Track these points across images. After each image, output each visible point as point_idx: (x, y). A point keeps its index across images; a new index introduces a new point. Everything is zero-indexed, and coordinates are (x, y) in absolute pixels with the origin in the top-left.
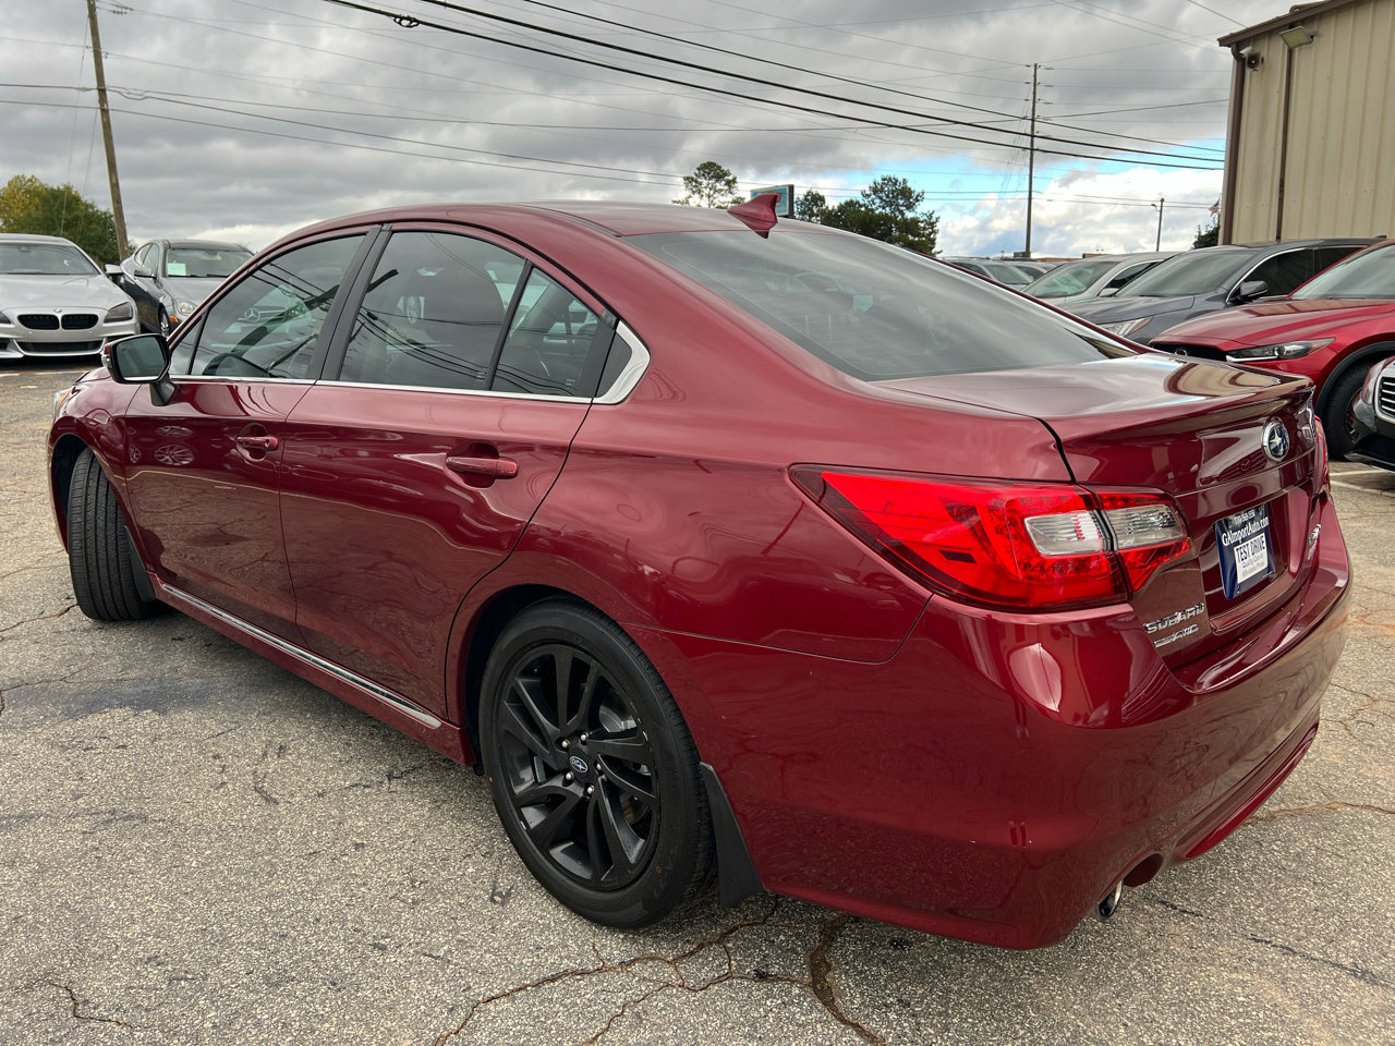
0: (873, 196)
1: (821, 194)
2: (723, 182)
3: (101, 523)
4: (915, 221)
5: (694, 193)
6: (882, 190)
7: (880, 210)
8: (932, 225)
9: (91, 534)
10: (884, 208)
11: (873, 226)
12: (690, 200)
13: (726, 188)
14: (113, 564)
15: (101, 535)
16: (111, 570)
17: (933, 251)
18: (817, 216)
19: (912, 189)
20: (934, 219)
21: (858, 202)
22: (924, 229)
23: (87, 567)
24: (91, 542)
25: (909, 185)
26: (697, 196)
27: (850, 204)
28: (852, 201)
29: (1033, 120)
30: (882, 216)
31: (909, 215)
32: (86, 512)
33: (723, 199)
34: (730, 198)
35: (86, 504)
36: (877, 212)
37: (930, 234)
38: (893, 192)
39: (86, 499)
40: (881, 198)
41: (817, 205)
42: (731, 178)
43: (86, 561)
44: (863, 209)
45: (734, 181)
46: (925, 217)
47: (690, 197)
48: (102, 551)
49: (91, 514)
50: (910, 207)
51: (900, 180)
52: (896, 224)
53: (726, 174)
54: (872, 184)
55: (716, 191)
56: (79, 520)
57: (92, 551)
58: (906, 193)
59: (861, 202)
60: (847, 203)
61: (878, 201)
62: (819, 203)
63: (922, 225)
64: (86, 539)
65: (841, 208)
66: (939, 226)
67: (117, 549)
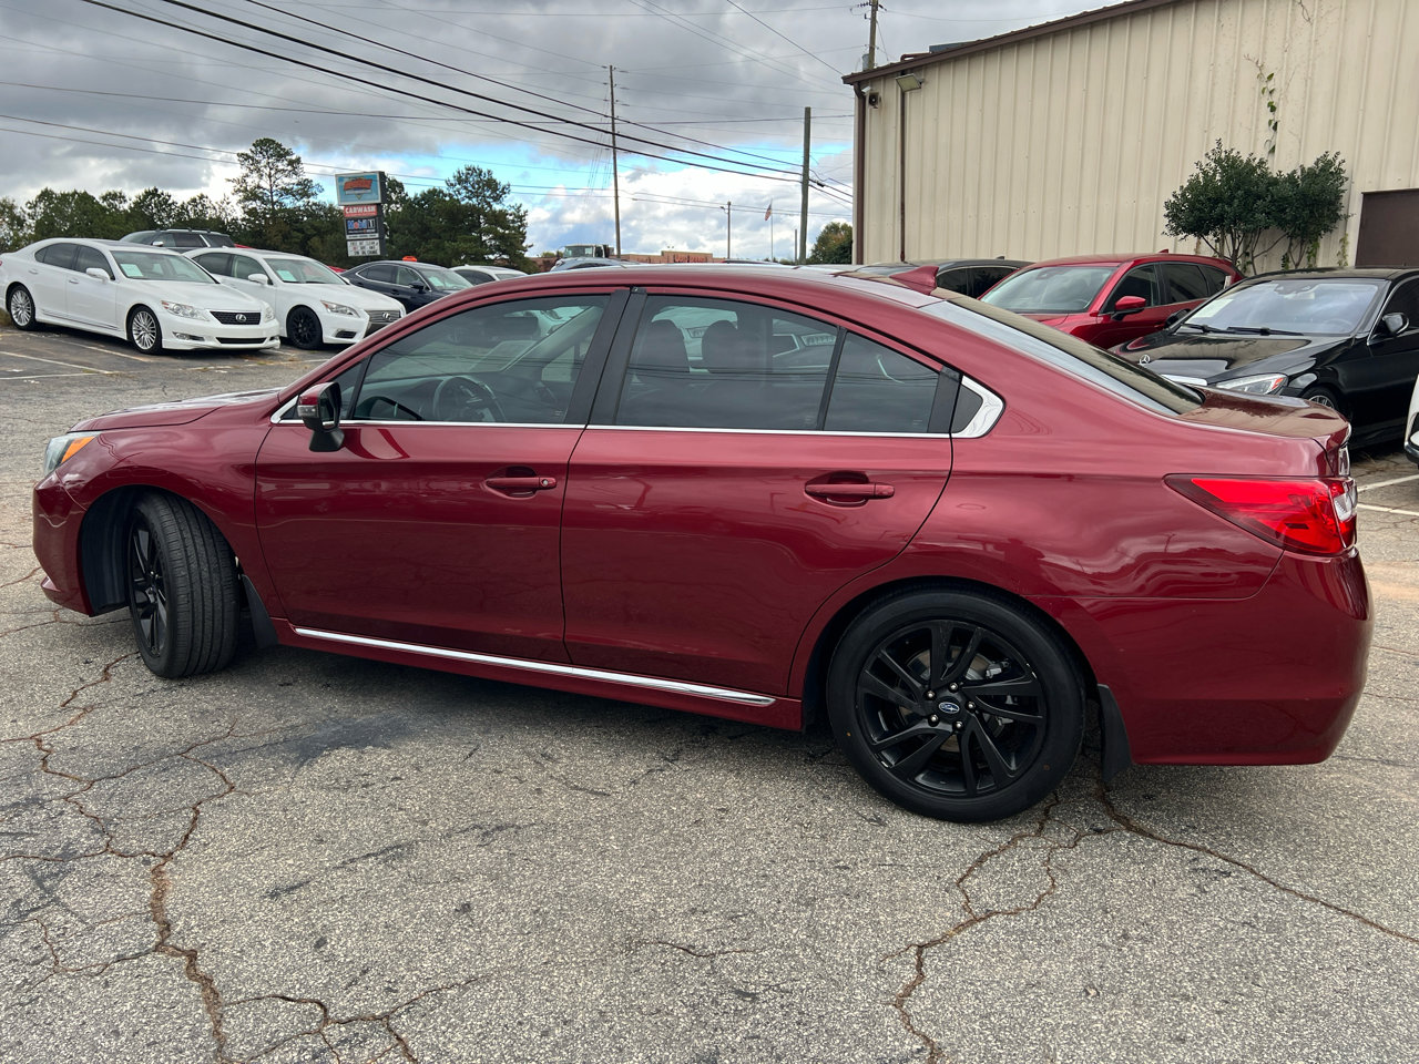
0: (458, 186)
1: (399, 180)
2: (286, 162)
3: (205, 575)
4: (503, 214)
5: (251, 171)
6: (466, 181)
7: (467, 200)
8: (521, 218)
9: (197, 587)
10: (470, 198)
11: (461, 217)
12: (248, 180)
13: (290, 168)
14: (218, 616)
15: (207, 586)
16: (216, 623)
17: (524, 245)
18: (396, 203)
19: (498, 181)
20: (522, 213)
21: (441, 192)
22: (513, 222)
23: (193, 622)
24: (197, 596)
25: (494, 176)
26: (255, 175)
27: (433, 192)
28: (435, 190)
29: (613, 118)
30: (467, 207)
31: (497, 207)
32: (189, 565)
33: (287, 180)
34: (294, 179)
35: (187, 557)
36: (463, 203)
37: (520, 227)
38: (478, 183)
39: (186, 551)
40: (466, 188)
41: (395, 192)
42: (294, 157)
43: (193, 616)
44: (447, 199)
45: (298, 160)
46: (513, 210)
47: (247, 176)
48: (208, 603)
49: (194, 566)
50: (497, 199)
51: (485, 170)
52: (485, 216)
53: (288, 153)
54: (456, 174)
55: (277, 171)
56: (183, 573)
57: (198, 605)
58: (491, 184)
59: (446, 191)
60: (429, 192)
61: (463, 192)
62: (397, 189)
63: (511, 218)
64: (192, 592)
65: (424, 196)
66: (528, 220)
67: (222, 600)
